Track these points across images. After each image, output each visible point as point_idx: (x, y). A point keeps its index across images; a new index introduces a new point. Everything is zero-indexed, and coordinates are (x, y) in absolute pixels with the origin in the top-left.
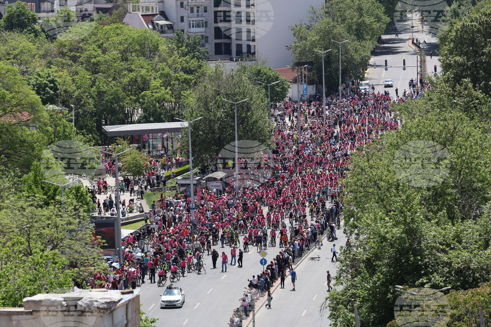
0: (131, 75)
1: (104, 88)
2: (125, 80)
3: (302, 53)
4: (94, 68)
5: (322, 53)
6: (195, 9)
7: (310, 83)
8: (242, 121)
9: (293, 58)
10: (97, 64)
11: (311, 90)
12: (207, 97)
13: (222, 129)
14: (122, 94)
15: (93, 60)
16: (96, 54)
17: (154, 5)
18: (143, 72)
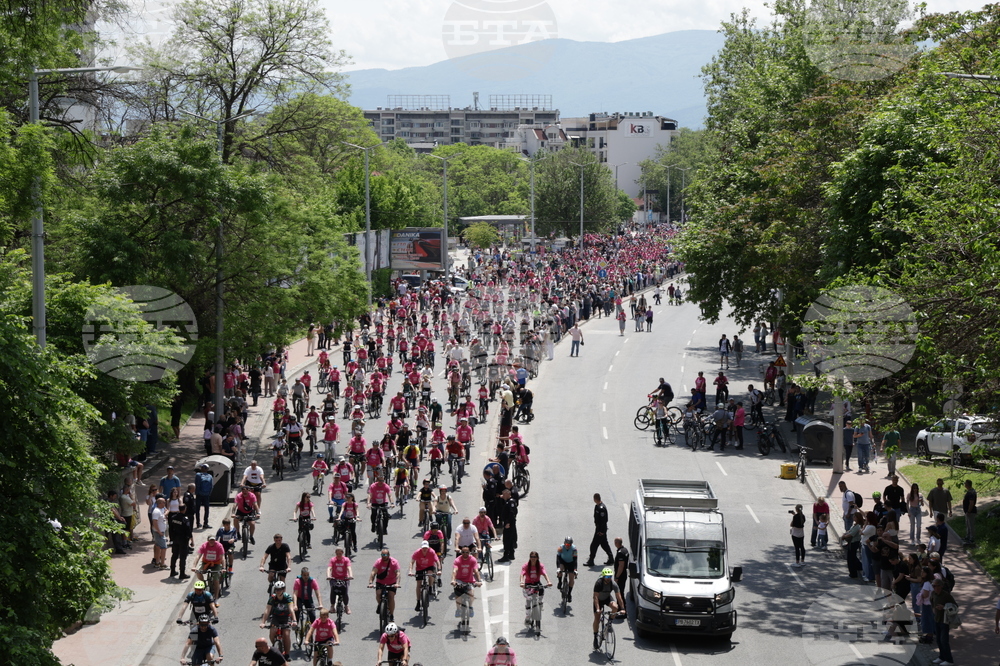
0: (491, 186)
1: (466, 197)
2: (485, 192)
3: (648, 183)
4: (459, 181)
5: (667, 182)
6: (554, 149)
8: (588, 193)
9: (638, 188)
10: (462, 177)
11: (656, 217)
12: (555, 168)
14: (482, 202)
15: (457, 173)
16: (461, 168)
17: (517, 144)
18: (502, 184)
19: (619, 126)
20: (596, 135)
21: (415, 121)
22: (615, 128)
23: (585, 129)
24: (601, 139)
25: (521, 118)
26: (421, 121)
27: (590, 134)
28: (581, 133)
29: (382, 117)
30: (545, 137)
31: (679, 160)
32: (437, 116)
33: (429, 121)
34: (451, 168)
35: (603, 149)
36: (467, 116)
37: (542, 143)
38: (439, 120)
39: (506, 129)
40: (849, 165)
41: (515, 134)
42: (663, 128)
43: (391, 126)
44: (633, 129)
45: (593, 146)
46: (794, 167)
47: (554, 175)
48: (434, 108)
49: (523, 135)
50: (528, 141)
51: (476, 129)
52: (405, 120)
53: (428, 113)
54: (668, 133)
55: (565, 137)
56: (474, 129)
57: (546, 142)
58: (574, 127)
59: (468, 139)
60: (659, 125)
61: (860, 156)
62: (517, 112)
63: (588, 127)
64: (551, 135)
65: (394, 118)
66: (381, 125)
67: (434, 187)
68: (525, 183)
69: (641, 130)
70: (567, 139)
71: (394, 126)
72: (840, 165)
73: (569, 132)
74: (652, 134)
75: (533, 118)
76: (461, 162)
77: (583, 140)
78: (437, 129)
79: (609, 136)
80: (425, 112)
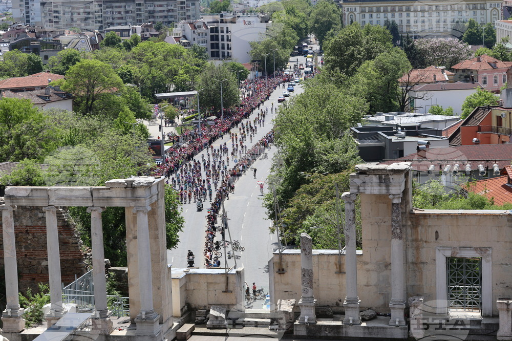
0: (169, 68)
1: (155, 74)
2: (166, 71)
3: (255, 56)
4: (151, 64)
5: (265, 55)
6: (201, 34)
7: (259, 71)
8: (225, 90)
9: (251, 58)
10: (152, 62)
11: (260, 74)
12: (207, 79)
13: (215, 94)
14: (164, 77)
15: (149, 60)
16: (151, 57)
17: (179, 32)
18: (175, 66)
19: (236, 21)
20: (224, 26)
21: (114, 4)
22: (235, 23)
24: (227, 28)
25: (178, 1)
26: (118, 4)
27: (220, 25)
28: (216, 24)
29: (94, 3)
30: (195, 28)
32: (127, 1)
33: (123, 4)
34: (146, 57)
35: (228, 34)
37: (194, 31)
38: (129, 3)
39: (169, 8)
41: (178, 26)
42: (261, 22)
43: (100, 8)
44: (245, 23)
45: (223, 32)
49: (183, 27)
50: (186, 30)
51: (152, 8)
52: (108, 4)
54: (264, 24)
55: (206, 27)
56: (149, 8)
57: (196, 31)
58: (212, 21)
59: (147, 14)
60: (259, 20)
63: (219, 21)
64: (199, 27)
65: (102, 3)
66: (94, 8)
69: (249, 23)
70: (208, 28)
71: (102, 8)
73: (208, 24)
74: (255, 26)
75: (185, 1)
76: (151, 53)
77: (217, 28)
78: (128, 9)
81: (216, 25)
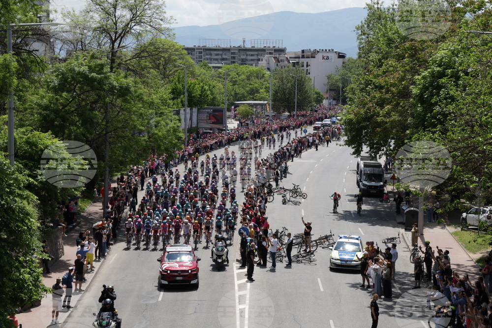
0: (250, 86)
1: (238, 91)
2: (248, 89)
3: (330, 85)
4: (234, 83)
5: (341, 85)
6: (283, 67)
9: (327, 88)
10: (236, 81)
11: (334, 102)
12: (283, 77)
14: (246, 94)
15: (234, 79)
16: (235, 77)
17: (264, 65)
18: (256, 85)
19: (316, 56)
20: (305, 60)
21: (213, 52)
22: (314, 57)
23: (299, 58)
24: (307, 63)
25: (267, 51)
26: (216, 52)
27: (301, 60)
29: (196, 50)
30: (279, 62)
31: (347, 74)
32: (224, 50)
33: (220, 52)
34: (230, 77)
35: (308, 68)
36: (239, 50)
37: (277, 65)
38: (225, 52)
39: (259, 57)
40: (424, 78)
41: (264, 60)
42: (339, 58)
43: (201, 55)
44: (323, 58)
45: (303, 66)
46: (398, 78)
47: (282, 81)
48: (223, 46)
49: (268, 60)
50: (270, 63)
51: (244, 57)
52: (208, 52)
53: (219, 48)
54: (341, 60)
55: (289, 62)
56: (242, 57)
57: (279, 64)
58: (294, 56)
59: (240, 62)
60: (337, 56)
61: (429, 73)
62: (265, 48)
63: (301, 56)
64: (282, 60)
65: (202, 51)
66: (196, 55)
67: (222, 86)
68: (268, 85)
69: (328, 58)
70: (290, 63)
71: (202, 55)
72: (420, 77)
73: (290, 59)
74: (333, 61)
75: (273, 51)
76: (235, 74)
77: (298, 63)
78: (224, 57)
79: (311, 61)
80: (218, 48)
81: (297, 60)
